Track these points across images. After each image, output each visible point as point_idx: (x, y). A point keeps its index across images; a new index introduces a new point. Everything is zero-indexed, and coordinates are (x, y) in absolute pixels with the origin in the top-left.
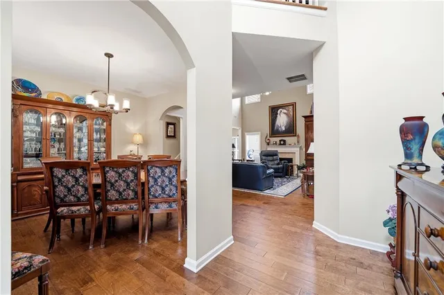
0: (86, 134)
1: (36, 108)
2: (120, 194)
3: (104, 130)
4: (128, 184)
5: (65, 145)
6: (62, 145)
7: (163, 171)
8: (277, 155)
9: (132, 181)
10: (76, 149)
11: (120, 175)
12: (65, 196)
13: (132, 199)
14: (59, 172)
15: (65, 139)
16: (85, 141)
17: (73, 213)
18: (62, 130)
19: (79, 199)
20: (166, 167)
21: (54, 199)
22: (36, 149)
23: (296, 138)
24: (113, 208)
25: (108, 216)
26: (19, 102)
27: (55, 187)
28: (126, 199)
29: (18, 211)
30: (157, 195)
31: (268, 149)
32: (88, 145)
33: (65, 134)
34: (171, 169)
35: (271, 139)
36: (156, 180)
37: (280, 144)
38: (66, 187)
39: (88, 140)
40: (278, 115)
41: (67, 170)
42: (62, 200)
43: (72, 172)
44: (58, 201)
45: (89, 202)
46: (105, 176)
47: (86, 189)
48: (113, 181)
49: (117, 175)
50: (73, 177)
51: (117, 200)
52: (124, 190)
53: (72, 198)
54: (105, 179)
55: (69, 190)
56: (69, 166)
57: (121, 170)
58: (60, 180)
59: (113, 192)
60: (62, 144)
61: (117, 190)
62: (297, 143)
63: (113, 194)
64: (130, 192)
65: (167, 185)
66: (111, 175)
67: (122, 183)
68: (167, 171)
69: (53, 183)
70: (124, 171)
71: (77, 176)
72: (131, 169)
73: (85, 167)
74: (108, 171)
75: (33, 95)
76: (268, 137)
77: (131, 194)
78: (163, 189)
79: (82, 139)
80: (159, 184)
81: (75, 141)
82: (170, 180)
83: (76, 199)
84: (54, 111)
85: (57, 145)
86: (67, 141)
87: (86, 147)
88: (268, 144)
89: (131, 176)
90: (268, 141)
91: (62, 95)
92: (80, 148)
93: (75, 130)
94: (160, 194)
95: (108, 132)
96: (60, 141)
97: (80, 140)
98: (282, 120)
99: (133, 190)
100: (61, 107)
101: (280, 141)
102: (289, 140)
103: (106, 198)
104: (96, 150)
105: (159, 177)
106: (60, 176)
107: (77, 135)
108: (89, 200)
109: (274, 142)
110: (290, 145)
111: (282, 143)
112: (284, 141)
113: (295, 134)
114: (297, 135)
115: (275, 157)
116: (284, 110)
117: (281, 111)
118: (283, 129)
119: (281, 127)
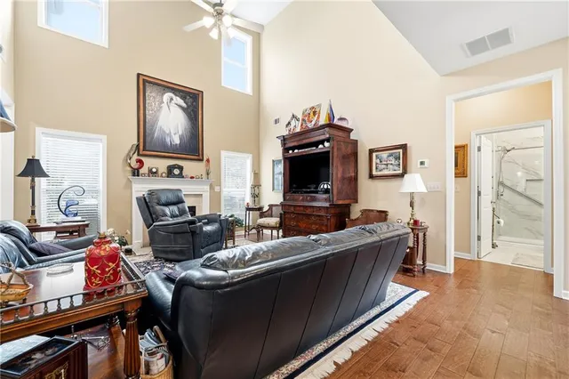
8: (183, 201)
23: (203, 164)
37: (170, 175)
40: (164, 105)
62: (204, 176)
76: (136, 155)
90: (135, 165)
101: (171, 167)
102: (190, 167)
109: (154, 170)
110: (192, 178)
111: (176, 172)
112: (181, 168)
113: (201, 157)
114: (205, 159)
115: (180, 206)
116: (178, 98)
117: (172, 99)
118: (177, 141)
119: (169, 135)
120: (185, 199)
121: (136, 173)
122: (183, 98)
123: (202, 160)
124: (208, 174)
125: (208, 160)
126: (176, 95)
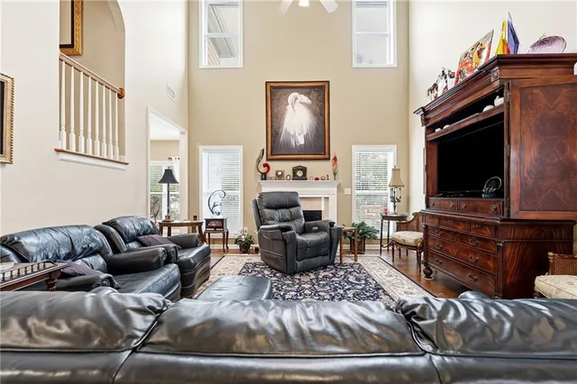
8: (296, 205)
23: (330, 163)
31: (265, 190)
35: (270, 163)
37: (294, 177)
62: (331, 176)
76: (264, 161)
90: (263, 170)
98: (297, 120)
101: (295, 170)
102: (314, 168)
109: (280, 173)
110: (317, 179)
111: (300, 174)
112: (304, 170)
113: (327, 156)
114: (332, 157)
115: (293, 210)
116: (302, 96)
117: (296, 99)
118: (302, 141)
119: (294, 136)
120: (301, 203)
121: (264, 176)
122: (308, 94)
123: (329, 159)
124: (335, 174)
125: (335, 159)
126: (301, 94)
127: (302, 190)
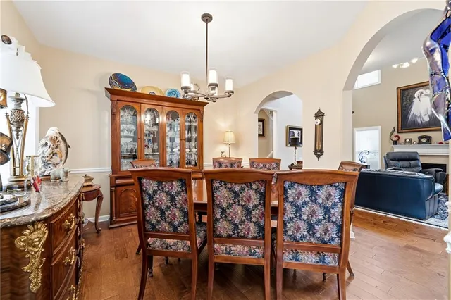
0: (178, 133)
1: (131, 104)
2: (236, 227)
3: (196, 127)
4: (249, 212)
5: (158, 145)
6: (156, 146)
7: (313, 193)
8: (415, 159)
9: (256, 206)
10: (169, 150)
11: (236, 195)
12: (158, 222)
13: (254, 238)
14: (150, 186)
15: (158, 138)
16: (177, 141)
17: (167, 248)
18: (155, 128)
19: (175, 229)
20: (321, 186)
21: (144, 225)
22: (132, 149)
24: (223, 248)
25: (216, 261)
26: (117, 98)
27: (144, 207)
28: (244, 237)
29: (116, 218)
30: (298, 236)
32: (180, 146)
33: (158, 132)
34: (331, 190)
35: (399, 135)
36: (298, 209)
37: (420, 142)
38: (158, 208)
39: (181, 140)
40: (416, 100)
41: (160, 183)
42: (154, 227)
43: (166, 186)
44: (149, 227)
45: (189, 235)
46: (213, 195)
47: (186, 214)
48: (225, 205)
49: (232, 195)
50: (168, 193)
51: (229, 236)
52: (242, 222)
53: (166, 226)
54: (213, 201)
55: (163, 213)
56: (162, 177)
57: (237, 188)
58: (151, 198)
59: (225, 223)
60: (156, 144)
61: (230, 221)
63: (223, 227)
64: (252, 226)
65: (319, 221)
66: (223, 195)
67: (239, 209)
68: (322, 193)
69: (143, 201)
70: (242, 189)
71: (174, 192)
72: (254, 186)
73: (184, 179)
74: (217, 188)
75: (129, 90)
76: (396, 133)
77: (253, 231)
78: (311, 227)
79: (174, 138)
80: (305, 217)
81: (168, 140)
82: (327, 211)
83: (171, 228)
84: (148, 107)
85: (151, 145)
86: (161, 141)
87: (179, 148)
88: (396, 143)
89: (255, 199)
90: (395, 139)
91: (155, 88)
92: (172, 149)
93: (168, 129)
94: (304, 237)
95: (200, 130)
96: (154, 141)
97: (172, 140)
99: (256, 224)
100: (154, 102)
101: (420, 138)
103: (214, 231)
104: (187, 150)
105: (305, 203)
106: (151, 191)
107: (170, 134)
108: (189, 232)
109: (408, 140)
110: (440, 144)
111: (424, 140)
112: (428, 138)
115: (412, 162)
117: (422, 93)
118: (427, 120)
119: (420, 116)
126: (426, 89)
127: (421, 150)
